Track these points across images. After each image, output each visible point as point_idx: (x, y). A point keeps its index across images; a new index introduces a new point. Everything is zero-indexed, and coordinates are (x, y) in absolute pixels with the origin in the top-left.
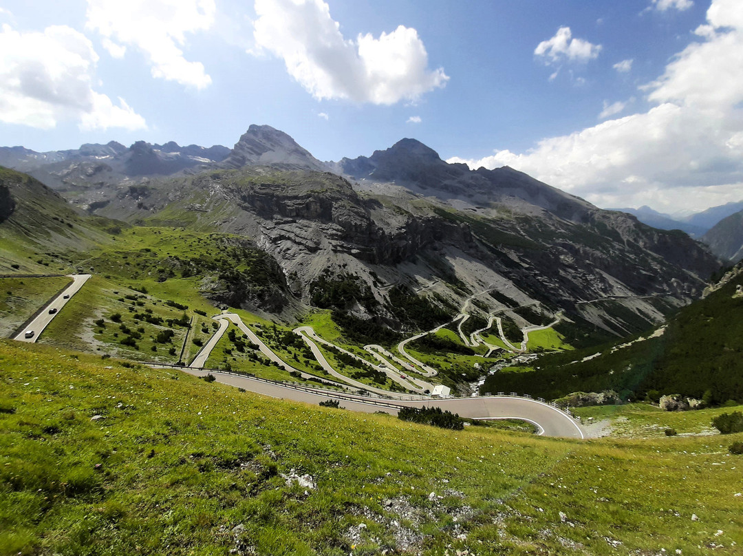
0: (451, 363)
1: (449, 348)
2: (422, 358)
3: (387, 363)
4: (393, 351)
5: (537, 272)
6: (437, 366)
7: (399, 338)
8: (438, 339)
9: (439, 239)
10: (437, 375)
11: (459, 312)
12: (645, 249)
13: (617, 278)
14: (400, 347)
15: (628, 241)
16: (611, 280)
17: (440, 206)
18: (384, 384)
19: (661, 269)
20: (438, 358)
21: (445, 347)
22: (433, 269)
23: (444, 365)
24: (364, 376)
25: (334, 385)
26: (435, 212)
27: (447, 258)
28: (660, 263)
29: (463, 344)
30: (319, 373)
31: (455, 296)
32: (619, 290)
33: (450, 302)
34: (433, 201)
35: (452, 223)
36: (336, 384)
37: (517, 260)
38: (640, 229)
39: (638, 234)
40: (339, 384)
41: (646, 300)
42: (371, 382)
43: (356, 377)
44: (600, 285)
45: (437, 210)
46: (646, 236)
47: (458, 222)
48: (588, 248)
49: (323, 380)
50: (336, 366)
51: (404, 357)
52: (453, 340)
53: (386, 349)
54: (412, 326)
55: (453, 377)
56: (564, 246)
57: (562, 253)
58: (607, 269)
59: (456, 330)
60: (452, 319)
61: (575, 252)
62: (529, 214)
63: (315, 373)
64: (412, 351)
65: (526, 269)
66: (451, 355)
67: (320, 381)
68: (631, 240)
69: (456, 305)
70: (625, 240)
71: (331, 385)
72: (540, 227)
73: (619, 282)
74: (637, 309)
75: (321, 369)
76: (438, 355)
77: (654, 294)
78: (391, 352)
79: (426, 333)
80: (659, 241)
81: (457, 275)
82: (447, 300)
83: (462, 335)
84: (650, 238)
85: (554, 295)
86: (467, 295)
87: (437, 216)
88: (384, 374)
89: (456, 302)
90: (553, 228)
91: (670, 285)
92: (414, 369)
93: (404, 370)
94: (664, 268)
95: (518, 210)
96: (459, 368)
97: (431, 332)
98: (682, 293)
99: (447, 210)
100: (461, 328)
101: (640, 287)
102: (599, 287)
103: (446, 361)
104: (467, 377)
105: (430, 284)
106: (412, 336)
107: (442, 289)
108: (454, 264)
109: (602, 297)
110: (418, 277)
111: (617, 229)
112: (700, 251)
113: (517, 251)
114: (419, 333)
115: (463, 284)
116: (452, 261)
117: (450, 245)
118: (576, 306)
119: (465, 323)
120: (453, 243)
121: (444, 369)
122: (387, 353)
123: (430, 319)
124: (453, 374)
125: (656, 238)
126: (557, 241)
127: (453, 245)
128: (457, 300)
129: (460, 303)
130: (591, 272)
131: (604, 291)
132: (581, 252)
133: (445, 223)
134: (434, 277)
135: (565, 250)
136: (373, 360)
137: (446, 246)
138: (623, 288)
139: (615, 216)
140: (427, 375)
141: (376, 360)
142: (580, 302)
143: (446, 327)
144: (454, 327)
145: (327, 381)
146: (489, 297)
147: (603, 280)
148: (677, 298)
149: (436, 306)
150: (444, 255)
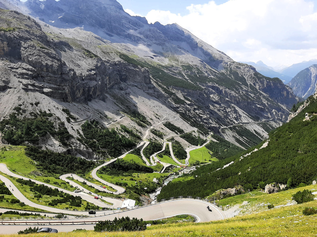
0: (136, 181)
1: (134, 169)
2: (112, 180)
3: (81, 188)
4: (87, 178)
5: (196, 107)
6: (125, 185)
7: (92, 166)
8: (125, 163)
9: (124, 80)
10: (125, 192)
11: (141, 140)
12: (259, 90)
13: (244, 110)
14: (94, 174)
15: (250, 84)
16: (240, 111)
17: (124, 52)
18: (80, 206)
19: (267, 104)
20: (125, 178)
21: (131, 168)
22: (120, 105)
23: (130, 183)
24: (61, 202)
25: (32, 214)
26: (120, 57)
27: (132, 97)
28: (267, 99)
29: (144, 165)
30: (15, 206)
31: (138, 128)
32: (245, 118)
33: (135, 132)
34: (119, 48)
35: (135, 67)
36: (34, 213)
37: (182, 98)
38: (257, 77)
39: (256, 80)
40: (37, 213)
41: (259, 124)
42: (68, 206)
43: (53, 204)
44: (234, 115)
45: (122, 56)
46: (261, 82)
47: (139, 66)
48: (227, 90)
49: (20, 212)
50: (33, 197)
51: (97, 181)
52: (137, 162)
53: (81, 176)
54: (104, 154)
55: (137, 192)
56: (213, 87)
57: (212, 93)
58: (238, 104)
59: (139, 155)
60: (135, 145)
61: (219, 92)
62: (191, 63)
63: (11, 206)
64: (103, 175)
65: (189, 105)
66: (135, 174)
67: (18, 213)
68: (252, 84)
69: (139, 134)
70: (249, 84)
71: (28, 215)
72: (198, 73)
73: (246, 113)
74: (254, 130)
75: (18, 201)
76: (126, 176)
77: (264, 120)
78: (85, 179)
79: (116, 159)
80: (267, 85)
81: (139, 111)
82: (132, 131)
83: (144, 158)
84: (262, 83)
85: (206, 123)
86: (147, 126)
87: (122, 61)
88: (79, 198)
89: (139, 132)
90: (206, 74)
91: (272, 114)
92: (106, 190)
93: (98, 191)
94: (269, 103)
95: (183, 60)
96: (142, 184)
97: (119, 158)
98: (278, 119)
99: (131, 56)
100: (144, 152)
101: (256, 116)
102: (234, 116)
103: (132, 180)
104: (148, 190)
105: (118, 118)
106: (103, 162)
107: (127, 122)
108: (137, 102)
109: (235, 123)
110: (107, 113)
111: (245, 76)
112: (288, 92)
113: (182, 91)
114: (109, 159)
115: (144, 118)
116: (135, 99)
117: (133, 86)
118: (220, 130)
119: (146, 148)
120: (136, 85)
121: (131, 186)
122: (82, 180)
123: (119, 147)
124: (137, 189)
125: (265, 83)
126: (209, 84)
127: (136, 86)
128: (140, 131)
129: (142, 133)
130: (229, 106)
131: (236, 119)
132: (224, 92)
133: (129, 67)
134: (121, 112)
135: (213, 91)
136: (69, 187)
137: (130, 87)
138: (247, 116)
139: (243, 66)
140: (117, 193)
141: (72, 187)
142: (222, 127)
143: (132, 153)
144: (137, 152)
145: (24, 212)
146: (163, 127)
147: (236, 112)
148: (275, 122)
149: (123, 136)
150: (129, 94)
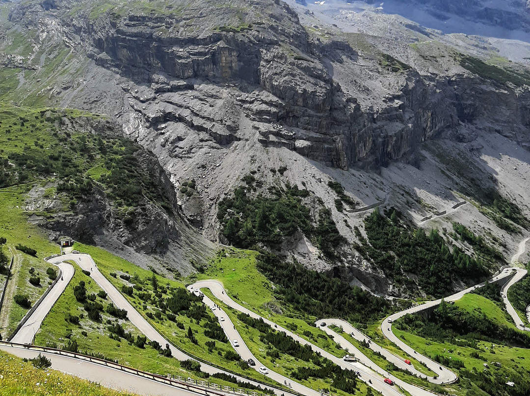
0: (485, 360)
1: (483, 333)
2: (429, 349)
3: (358, 354)
4: (371, 333)
6: (458, 366)
7: (382, 309)
8: (461, 314)
9: (469, 118)
10: (457, 382)
11: (505, 263)
14: (385, 326)
17: (474, 53)
18: (353, 392)
20: (459, 349)
21: (474, 329)
22: (454, 177)
23: (470, 364)
24: (316, 375)
25: (258, 388)
26: (462, 64)
27: (485, 157)
29: (510, 326)
30: (233, 365)
31: (498, 233)
33: (488, 243)
34: (461, 43)
35: (499, 87)
36: (263, 387)
40: (268, 388)
42: (327, 386)
43: (301, 376)
45: (467, 61)
47: (510, 84)
49: (238, 378)
50: (264, 354)
51: (393, 344)
52: (490, 316)
53: (359, 328)
54: (410, 285)
55: (488, 387)
59: (497, 298)
60: (489, 276)
63: (225, 365)
64: (407, 334)
66: (485, 346)
67: (234, 381)
69: (501, 249)
71: (253, 387)
75: (237, 358)
76: (461, 345)
78: (367, 334)
79: (439, 302)
81: (503, 192)
82: (481, 240)
83: (510, 309)
86: (524, 231)
87: (466, 73)
88: (353, 375)
89: (501, 244)
92: (411, 369)
93: (392, 368)
96: (501, 372)
97: (446, 299)
99: (489, 61)
100: (510, 294)
103: (476, 356)
104: (517, 389)
105: (448, 207)
106: (409, 305)
107: (471, 218)
108: (497, 170)
110: (421, 193)
114: (423, 301)
115: (515, 209)
116: (491, 162)
117: (490, 130)
119: (518, 286)
120: (498, 128)
121: (472, 371)
122: (360, 336)
123: (448, 274)
124: (488, 381)
127: (498, 132)
128: (502, 240)
129: (509, 246)
133: (484, 87)
134: (455, 193)
136: (332, 347)
137: (483, 133)
140: (438, 382)
141: (339, 347)
143: (479, 292)
144: (494, 292)
145: (246, 381)
149: (458, 251)
150: (478, 151)
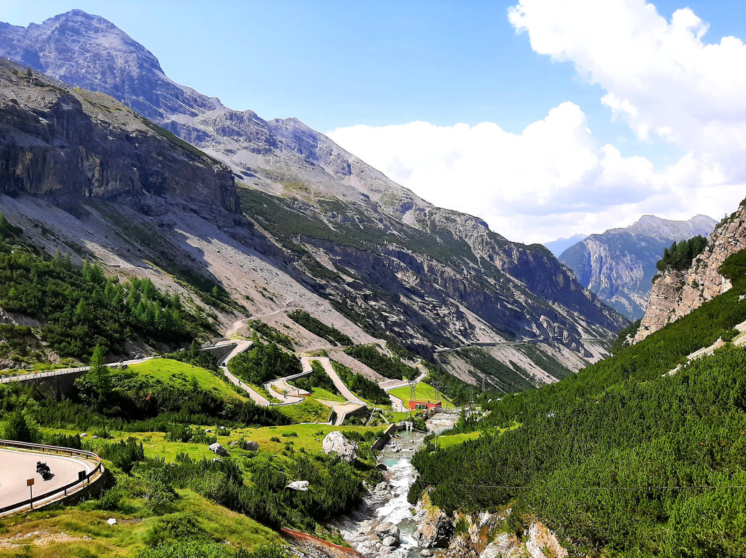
5: (368, 292)
9: (157, 189)
12: (502, 272)
13: (477, 314)
15: (482, 258)
16: (471, 317)
19: (526, 302)
28: (524, 292)
31: (205, 306)
32: (483, 334)
37: (331, 267)
38: (498, 242)
39: (493, 248)
41: (518, 348)
44: (458, 325)
46: (505, 251)
48: (434, 263)
56: (401, 256)
57: (399, 268)
58: (463, 297)
59: (214, 369)
61: (418, 269)
62: (340, 198)
65: (349, 285)
68: (485, 257)
70: (478, 256)
72: (361, 221)
73: (481, 320)
74: (511, 361)
77: (526, 339)
80: (519, 259)
84: (508, 253)
85: (399, 335)
90: (380, 225)
91: (539, 326)
94: (529, 301)
98: (555, 339)
101: (510, 326)
102: (457, 327)
109: (464, 343)
111: (467, 240)
115: (223, 292)
118: (435, 356)
125: (515, 254)
126: (391, 248)
130: (444, 302)
131: (465, 334)
132: (426, 269)
135: (402, 264)
138: (487, 329)
139: (462, 217)
142: (440, 349)
143: (181, 358)
147: (460, 316)
148: (549, 345)
